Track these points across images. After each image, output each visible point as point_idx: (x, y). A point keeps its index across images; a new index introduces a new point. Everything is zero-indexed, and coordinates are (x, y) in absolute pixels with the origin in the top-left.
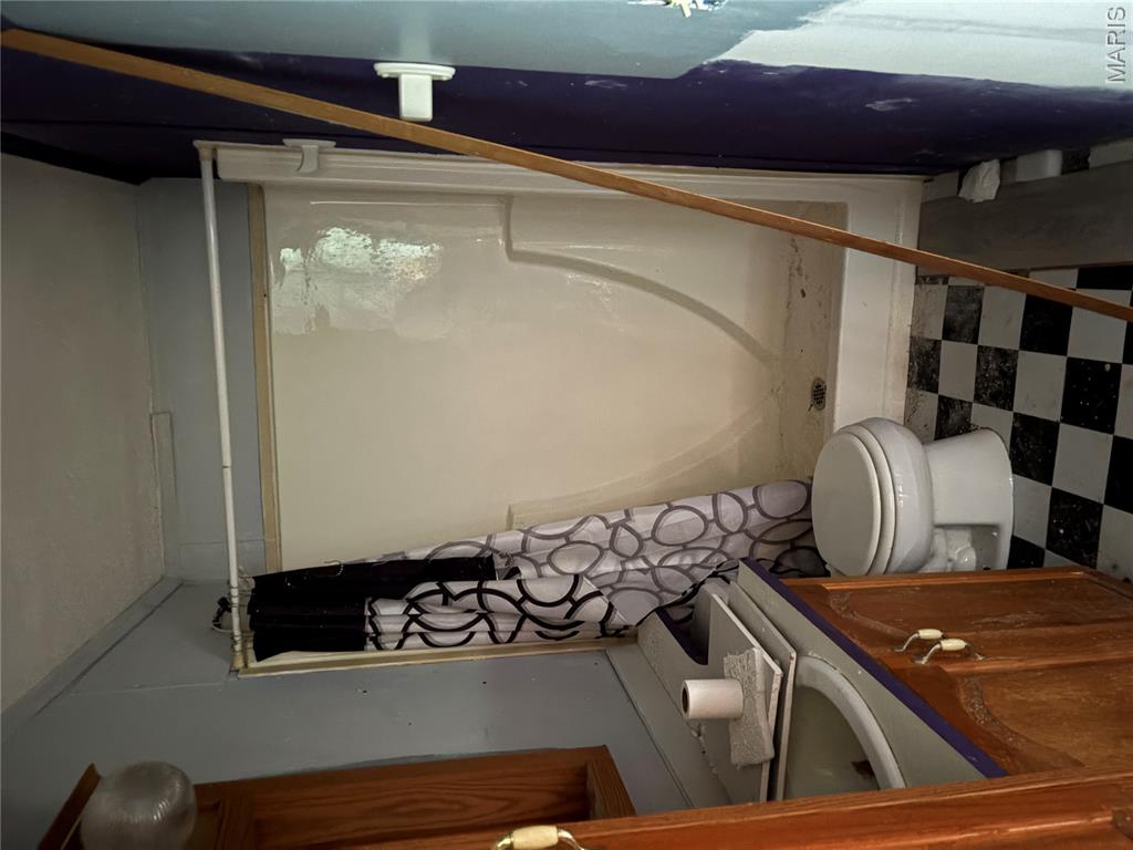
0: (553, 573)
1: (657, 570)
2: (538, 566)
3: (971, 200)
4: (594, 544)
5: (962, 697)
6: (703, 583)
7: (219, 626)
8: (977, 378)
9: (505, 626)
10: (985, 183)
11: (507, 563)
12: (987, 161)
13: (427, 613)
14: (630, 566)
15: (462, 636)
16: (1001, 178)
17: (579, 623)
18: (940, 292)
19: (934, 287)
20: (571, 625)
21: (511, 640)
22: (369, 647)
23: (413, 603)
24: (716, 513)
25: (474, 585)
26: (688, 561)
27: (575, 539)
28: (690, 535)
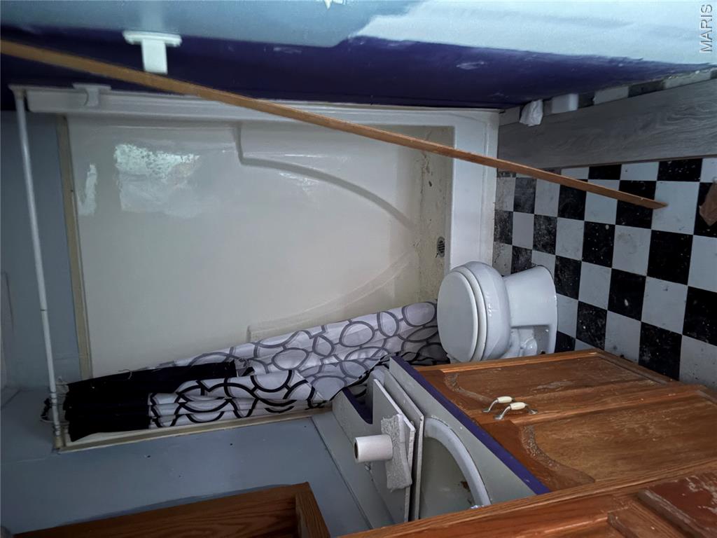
0: (275, 369)
1: (343, 363)
2: (265, 365)
3: (527, 125)
4: (303, 350)
5: (523, 439)
6: (372, 370)
7: (46, 419)
8: (534, 235)
9: (244, 406)
10: (535, 115)
11: (245, 365)
12: (535, 100)
13: (191, 401)
14: (327, 361)
15: (216, 415)
16: (544, 111)
17: (293, 401)
18: (511, 181)
19: (508, 178)
20: (288, 403)
21: (249, 415)
22: (152, 426)
23: (181, 395)
24: (379, 325)
25: (222, 381)
26: (363, 356)
27: (289, 346)
28: (363, 339)
